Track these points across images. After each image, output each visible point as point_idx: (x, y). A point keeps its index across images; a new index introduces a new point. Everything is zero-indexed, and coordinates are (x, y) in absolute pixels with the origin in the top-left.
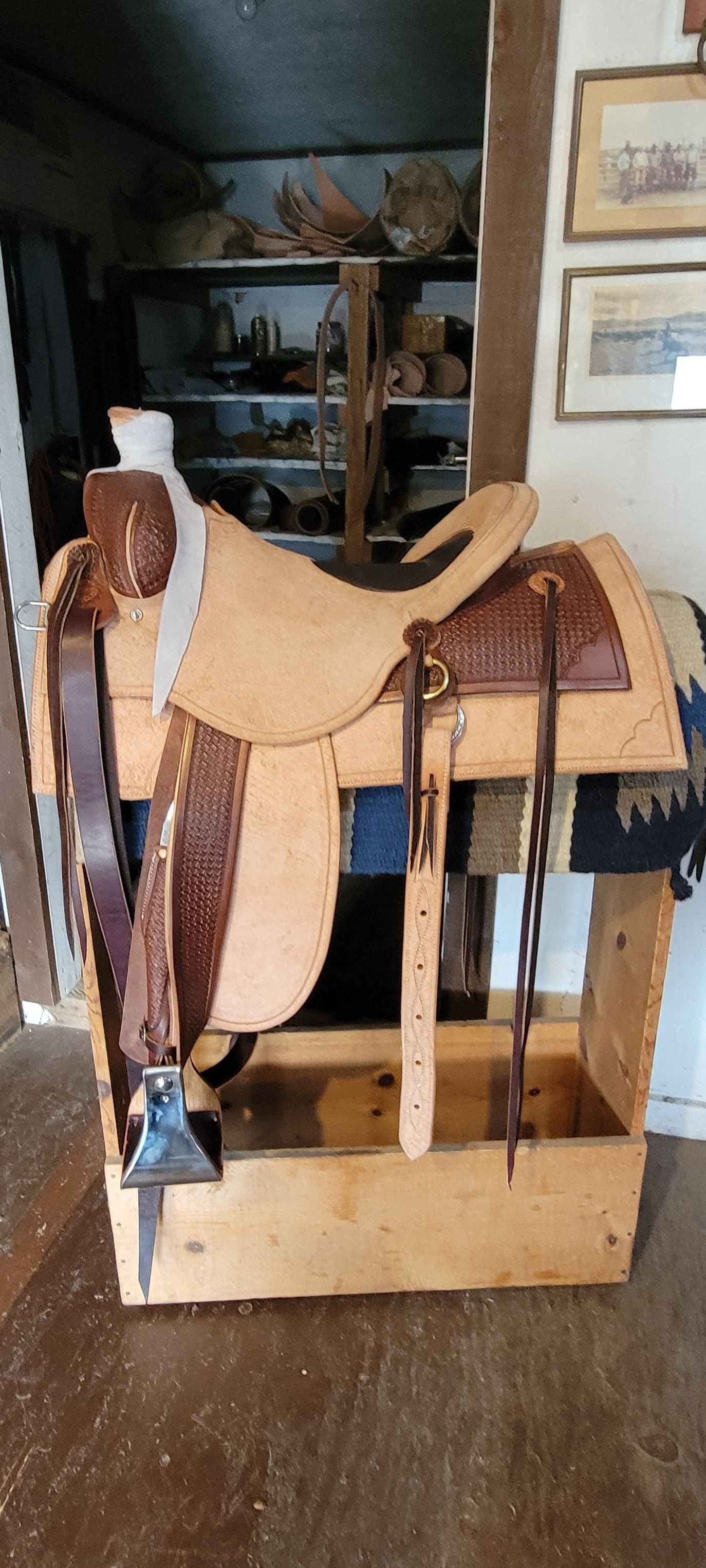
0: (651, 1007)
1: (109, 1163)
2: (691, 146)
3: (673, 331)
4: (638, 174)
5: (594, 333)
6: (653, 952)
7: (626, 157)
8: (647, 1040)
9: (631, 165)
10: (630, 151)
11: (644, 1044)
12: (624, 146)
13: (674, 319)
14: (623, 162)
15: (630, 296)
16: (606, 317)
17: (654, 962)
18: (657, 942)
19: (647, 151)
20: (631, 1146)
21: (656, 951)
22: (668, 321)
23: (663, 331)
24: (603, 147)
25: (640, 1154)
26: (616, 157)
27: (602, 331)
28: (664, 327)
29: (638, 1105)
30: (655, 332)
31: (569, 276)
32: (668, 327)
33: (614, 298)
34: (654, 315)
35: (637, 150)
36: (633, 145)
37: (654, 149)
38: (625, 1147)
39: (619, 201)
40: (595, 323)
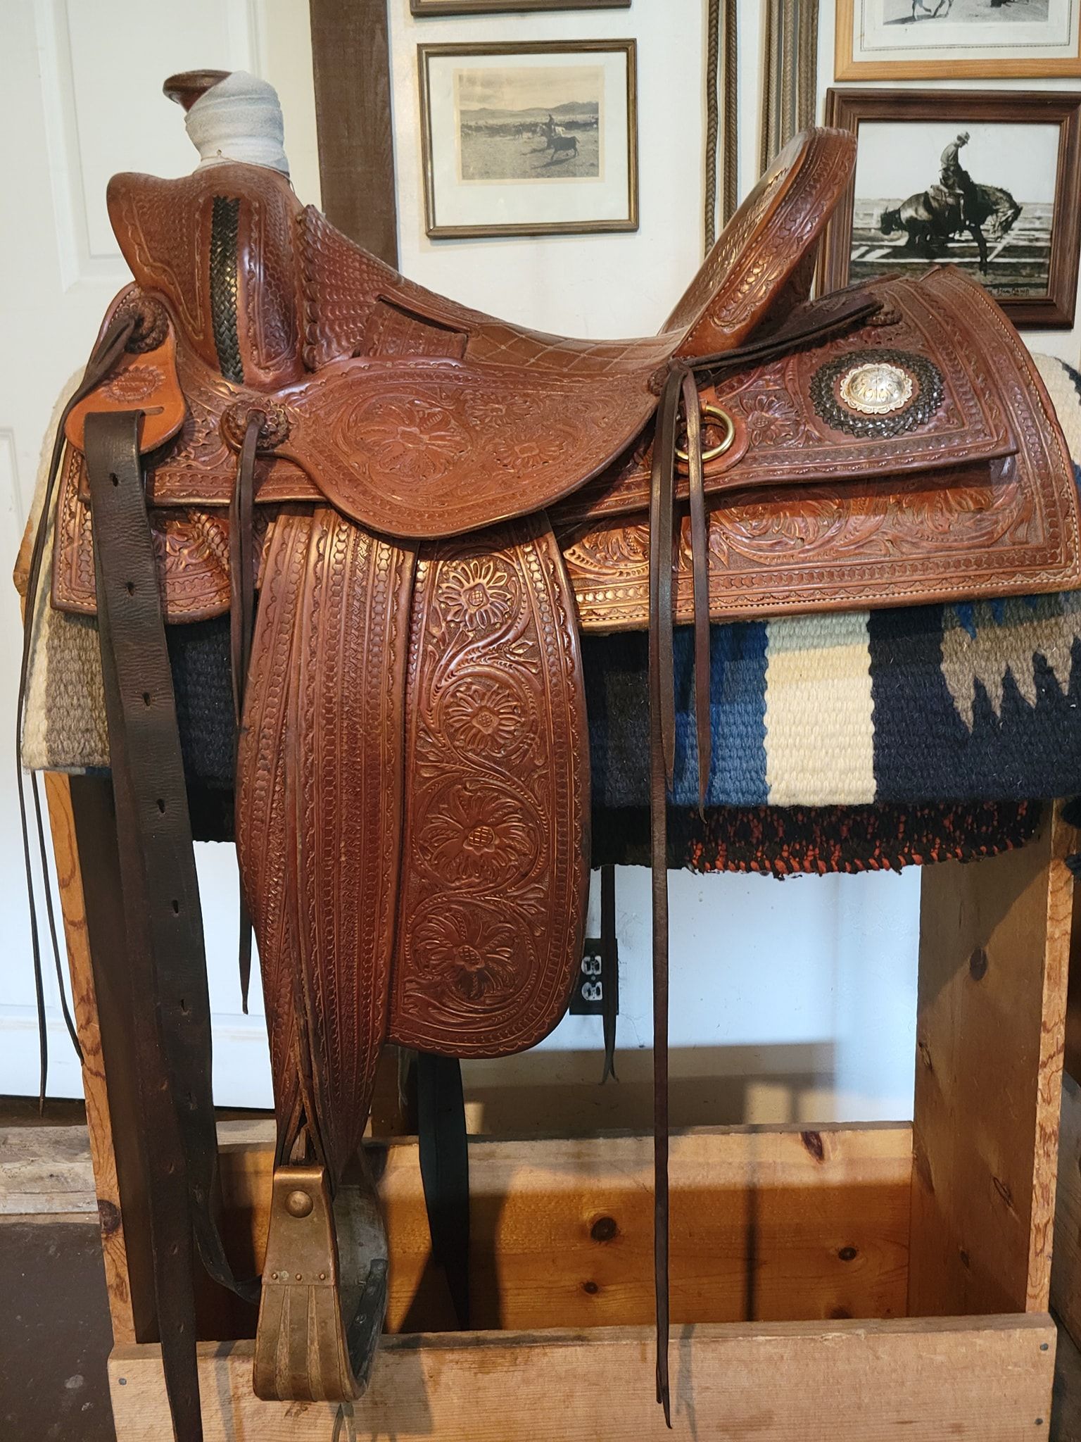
0: (1045, 1065)
1: (118, 1357)
3: (557, 125)
5: (464, 126)
6: (1043, 962)
8: (1042, 1128)
11: (1037, 1136)
16: (475, 106)
17: (1046, 982)
18: (1047, 943)
20: (1028, 1332)
21: (1047, 960)
23: (545, 124)
25: (1045, 1347)
27: (473, 124)
29: (1037, 1255)
31: (427, 52)
32: (551, 119)
34: (533, 104)
38: (1017, 1333)
40: (463, 113)
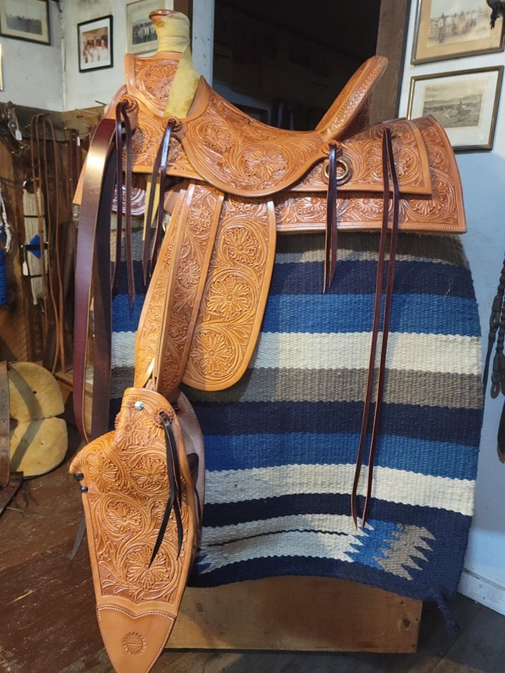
2: (474, 11)
3: (463, 105)
4: (447, 28)
5: (425, 108)
7: (442, 21)
9: (444, 24)
10: (444, 17)
12: (441, 15)
13: (465, 98)
14: (440, 24)
15: (443, 88)
16: (431, 99)
19: (452, 17)
22: (460, 100)
23: (458, 105)
24: (431, 17)
26: (438, 21)
27: (428, 107)
28: (458, 103)
30: (454, 105)
31: (414, 79)
32: (461, 103)
33: (434, 89)
34: (454, 97)
35: (447, 17)
36: (445, 15)
37: (455, 16)
39: (438, 42)
40: (425, 102)
